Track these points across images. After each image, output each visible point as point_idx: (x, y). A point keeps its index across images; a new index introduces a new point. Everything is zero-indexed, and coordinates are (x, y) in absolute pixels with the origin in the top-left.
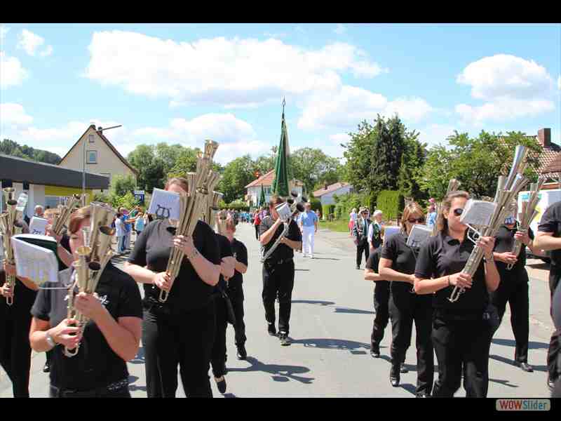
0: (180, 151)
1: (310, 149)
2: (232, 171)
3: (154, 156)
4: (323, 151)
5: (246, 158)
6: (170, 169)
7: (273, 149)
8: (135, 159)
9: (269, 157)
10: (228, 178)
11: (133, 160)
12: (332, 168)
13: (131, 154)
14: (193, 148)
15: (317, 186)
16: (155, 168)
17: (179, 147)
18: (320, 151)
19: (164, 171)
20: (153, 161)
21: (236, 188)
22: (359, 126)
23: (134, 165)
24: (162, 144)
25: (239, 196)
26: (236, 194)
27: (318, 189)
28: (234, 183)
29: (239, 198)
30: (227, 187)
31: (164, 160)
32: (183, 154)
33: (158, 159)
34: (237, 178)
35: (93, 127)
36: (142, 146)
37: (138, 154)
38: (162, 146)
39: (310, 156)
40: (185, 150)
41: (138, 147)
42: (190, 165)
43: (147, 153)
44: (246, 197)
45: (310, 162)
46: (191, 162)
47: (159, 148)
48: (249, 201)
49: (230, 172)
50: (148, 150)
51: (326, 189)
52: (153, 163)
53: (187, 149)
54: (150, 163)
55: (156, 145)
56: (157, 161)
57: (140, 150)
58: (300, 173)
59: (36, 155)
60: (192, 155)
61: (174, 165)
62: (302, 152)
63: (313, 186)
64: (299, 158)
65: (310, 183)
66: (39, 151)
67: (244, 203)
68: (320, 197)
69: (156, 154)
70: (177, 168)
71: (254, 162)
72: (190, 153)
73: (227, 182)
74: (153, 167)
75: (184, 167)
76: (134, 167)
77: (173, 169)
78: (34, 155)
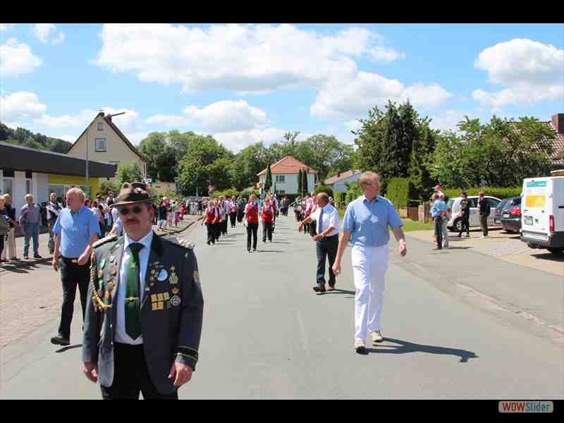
0: (191, 138)
1: (324, 136)
2: (245, 158)
3: (166, 143)
4: (336, 138)
5: (259, 146)
6: (182, 156)
7: (285, 137)
8: (147, 146)
9: (282, 144)
10: (240, 165)
11: (145, 148)
12: (345, 156)
13: (143, 141)
14: (205, 136)
15: (330, 174)
16: (167, 156)
17: (191, 134)
18: (334, 138)
19: (176, 157)
20: (165, 148)
21: (249, 175)
22: (370, 112)
23: (145, 152)
24: (174, 131)
25: (251, 183)
26: (249, 182)
27: (331, 176)
28: (246, 171)
29: (251, 186)
30: (239, 175)
31: (176, 148)
32: (195, 142)
33: (170, 147)
34: (250, 166)
35: (102, 114)
36: (153, 134)
37: (150, 142)
38: (174, 134)
39: (323, 143)
40: (197, 138)
41: (150, 134)
42: (201, 152)
43: (159, 141)
44: (258, 185)
45: (323, 150)
46: (204, 150)
47: (171, 135)
48: (260, 189)
49: (243, 159)
50: (159, 138)
51: (339, 176)
52: (165, 151)
53: (199, 137)
54: (162, 151)
55: (168, 132)
56: (169, 149)
57: (152, 138)
58: (312, 160)
59: (50, 143)
60: (204, 142)
61: (185, 153)
62: (315, 139)
63: (327, 173)
64: (313, 146)
65: (323, 170)
66: (53, 139)
67: (256, 191)
68: (332, 185)
69: (168, 142)
70: (188, 156)
71: (267, 150)
72: (202, 141)
73: (240, 169)
74: (165, 154)
75: (196, 155)
76: (145, 155)
77: (185, 156)
78: (47, 144)
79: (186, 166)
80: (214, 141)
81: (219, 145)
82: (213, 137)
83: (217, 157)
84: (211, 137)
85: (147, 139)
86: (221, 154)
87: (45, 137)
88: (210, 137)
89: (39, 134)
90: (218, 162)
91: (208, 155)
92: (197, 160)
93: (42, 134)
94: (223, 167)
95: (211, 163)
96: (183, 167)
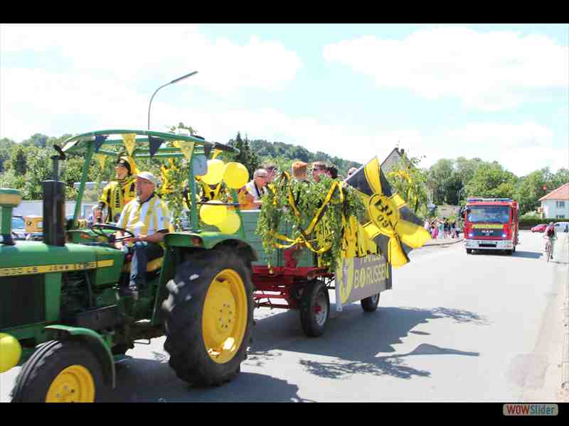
0: (478, 164)
2: (530, 182)
3: (453, 169)
5: (545, 171)
6: (468, 181)
8: (436, 172)
10: (525, 190)
11: (433, 172)
13: (432, 168)
16: (454, 181)
17: (478, 160)
19: (463, 183)
20: (452, 173)
21: (533, 200)
23: (434, 177)
24: (461, 158)
25: (534, 208)
28: (532, 195)
29: (533, 210)
30: (525, 199)
31: (463, 173)
32: (480, 167)
33: (457, 172)
34: (535, 191)
35: (396, 150)
36: (443, 160)
37: (438, 167)
38: (461, 160)
40: (483, 163)
41: (438, 161)
42: (487, 177)
43: (447, 166)
44: (539, 210)
46: (488, 175)
47: (459, 162)
48: (541, 214)
49: (528, 184)
50: (448, 164)
52: (453, 176)
53: (485, 163)
54: (450, 175)
55: (456, 159)
56: (456, 174)
57: (440, 164)
59: (346, 165)
61: (472, 177)
66: (349, 162)
67: (537, 215)
69: (455, 167)
70: (474, 181)
71: (553, 175)
72: (488, 167)
73: (525, 194)
74: (452, 180)
75: (482, 181)
76: (434, 180)
77: (470, 182)
78: (343, 166)
79: (471, 190)
80: (500, 166)
81: (504, 170)
82: (499, 163)
83: (501, 183)
84: (497, 163)
85: (436, 165)
86: (506, 179)
87: (341, 160)
88: (495, 162)
89: (336, 157)
90: (502, 187)
91: (493, 180)
92: (483, 185)
93: (339, 158)
94: (508, 191)
95: (496, 187)
96: (469, 191)
